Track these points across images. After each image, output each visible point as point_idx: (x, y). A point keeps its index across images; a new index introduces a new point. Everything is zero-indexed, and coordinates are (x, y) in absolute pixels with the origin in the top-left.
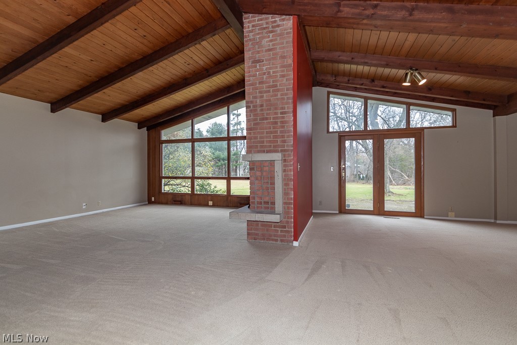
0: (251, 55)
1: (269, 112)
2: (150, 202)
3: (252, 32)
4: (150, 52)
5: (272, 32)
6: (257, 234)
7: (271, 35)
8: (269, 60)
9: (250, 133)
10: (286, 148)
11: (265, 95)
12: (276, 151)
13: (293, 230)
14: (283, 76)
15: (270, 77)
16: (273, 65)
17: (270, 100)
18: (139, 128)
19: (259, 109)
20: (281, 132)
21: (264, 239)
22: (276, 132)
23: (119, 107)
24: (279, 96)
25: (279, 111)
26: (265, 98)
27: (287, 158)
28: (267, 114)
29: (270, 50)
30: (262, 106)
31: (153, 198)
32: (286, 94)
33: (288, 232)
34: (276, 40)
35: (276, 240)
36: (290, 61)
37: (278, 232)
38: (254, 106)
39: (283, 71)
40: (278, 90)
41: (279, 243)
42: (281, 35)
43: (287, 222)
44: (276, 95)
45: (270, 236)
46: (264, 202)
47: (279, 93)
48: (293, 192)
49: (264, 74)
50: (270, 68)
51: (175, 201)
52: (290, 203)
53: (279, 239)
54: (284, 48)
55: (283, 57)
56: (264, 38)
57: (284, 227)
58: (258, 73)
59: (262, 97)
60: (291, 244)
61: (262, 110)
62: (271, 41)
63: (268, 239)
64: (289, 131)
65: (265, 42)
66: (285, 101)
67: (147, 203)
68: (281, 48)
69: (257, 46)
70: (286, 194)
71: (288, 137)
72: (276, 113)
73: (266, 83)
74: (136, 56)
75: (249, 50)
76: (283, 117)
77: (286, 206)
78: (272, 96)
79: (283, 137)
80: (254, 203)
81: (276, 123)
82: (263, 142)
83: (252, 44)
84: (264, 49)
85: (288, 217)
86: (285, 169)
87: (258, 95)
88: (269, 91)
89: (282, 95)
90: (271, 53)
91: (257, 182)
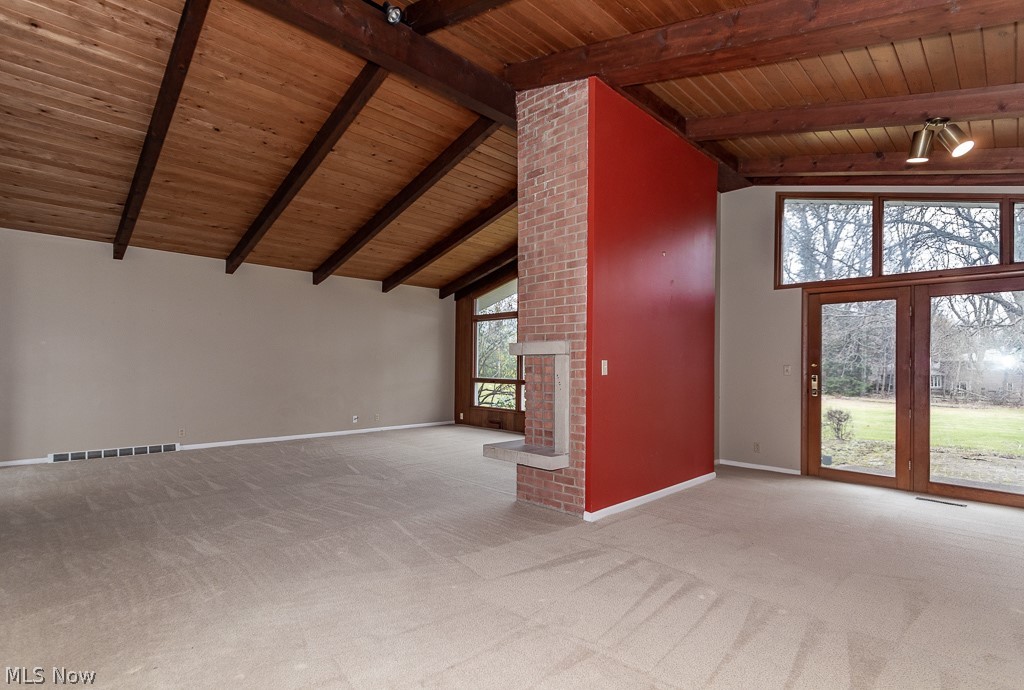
0: (526, 164)
1: (550, 264)
2: (458, 422)
3: (528, 122)
4: (409, 181)
5: (557, 115)
6: (530, 490)
7: (555, 121)
8: (551, 168)
9: (524, 305)
10: (575, 331)
11: (545, 233)
12: (560, 338)
13: (584, 489)
14: (572, 195)
15: (554, 198)
16: (557, 176)
17: (552, 243)
18: (442, 296)
19: (536, 260)
20: (569, 301)
21: (540, 500)
22: (560, 301)
23: (401, 266)
24: (566, 234)
25: (566, 261)
26: (545, 239)
27: (576, 351)
28: (549, 268)
29: (553, 150)
30: (540, 254)
31: (462, 415)
32: (577, 229)
33: (576, 491)
34: (562, 129)
35: (559, 505)
36: (583, 164)
37: (560, 490)
38: (530, 256)
39: (572, 185)
40: (564, 223)
41: (562, 510)
42: (570, 118)
43: (576, 473)
44: (562, 232)
45: (550, 495)
46: (546, 432)
47: (566, 228)
48: (585, 416)
49: (545, 194)
50: (553, 183)
51: (491, 422)
52: (580, 438)
53: (562, 503)
54: (574, 141)
55: (573, 159)
56: (545, 128)
57: (571, 482)
58: (535, 195)
59: (541, 237)
60: (580, 516)
61: (541, 261)
62: (555, 132)
63: (547, 501)
64: (580, 299)
65: (547, 137)
66: (576, 241)
67: (454, 422)
68: (569, 143)
69: (535, 147)
70: (574, 419)
71: (579, 310)
72: (561, 266)
73: (547, 211)
74: (392, 192)
75: (524, 156)
76: (572, 273)
77: (575, 442)
78: (556, 235)
79: (571, 309)
80: (530, 431)
81: (560, 284)
82: (541, 321)
83: (529, 144)
84: (545, 150)
85: (577, 463)
86: (573, 372)
87: (536, 234)
88: (551, 226)
89: (570, 231)
90: (555, 154)
91: (535, 393)
